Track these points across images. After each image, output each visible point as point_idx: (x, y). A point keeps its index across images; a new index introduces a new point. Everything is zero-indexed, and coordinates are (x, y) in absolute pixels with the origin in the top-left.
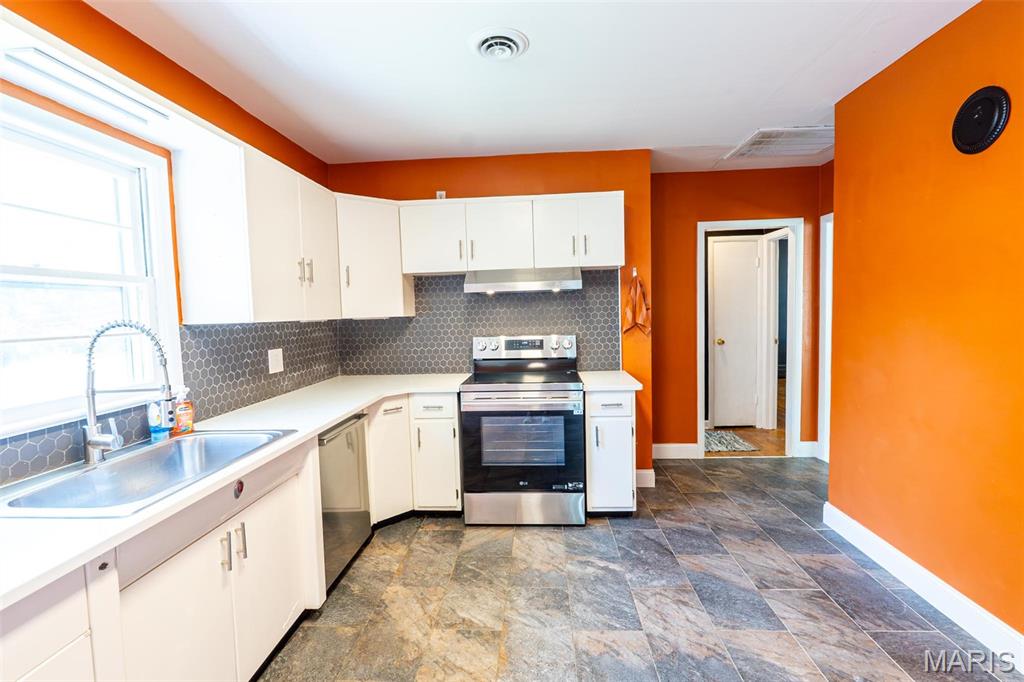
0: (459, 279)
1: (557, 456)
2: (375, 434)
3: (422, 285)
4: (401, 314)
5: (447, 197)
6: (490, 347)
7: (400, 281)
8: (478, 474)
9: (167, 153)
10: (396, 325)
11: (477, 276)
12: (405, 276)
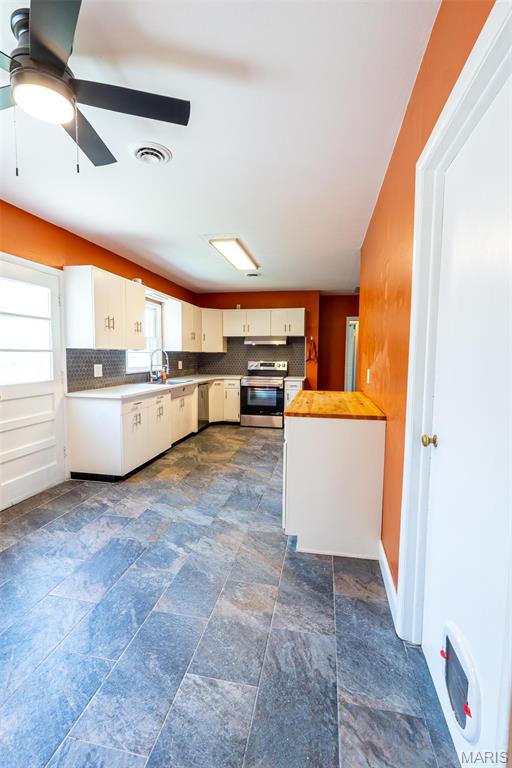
0: (243, 338)
1: (274, 403)
2: (212, 391)
3: (229, 341)
4: (221, 351)
5: (241, 308)
6: (253, 365)
7: (221, 340)
8: (246, 408)
9: (161, 303)
10: (219, 356)
11: (250, 338)
12: (224, 337)
